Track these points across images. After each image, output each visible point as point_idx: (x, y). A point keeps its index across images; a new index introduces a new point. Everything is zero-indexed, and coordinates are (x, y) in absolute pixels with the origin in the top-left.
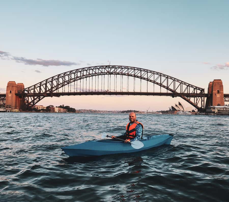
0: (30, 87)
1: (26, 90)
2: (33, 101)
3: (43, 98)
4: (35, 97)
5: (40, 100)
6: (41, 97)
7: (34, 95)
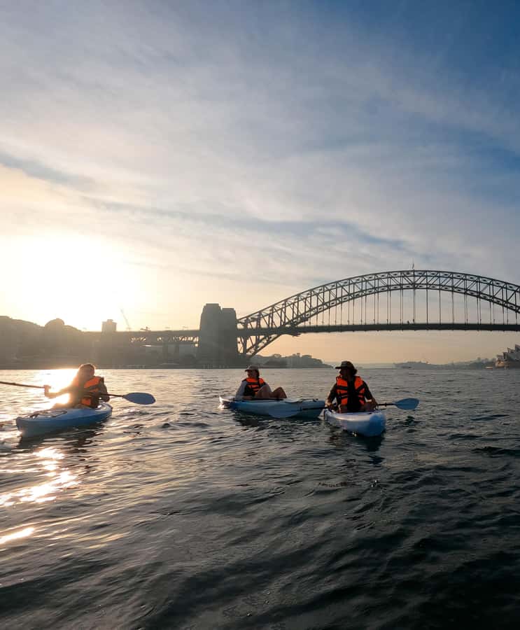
0: (249, 316)
1: (241, 323)
2: (255, 346)
3: (275, 338)
4: (261, 337)
5: (269, 342)
6: (273, 336)
7: (258, 331)
